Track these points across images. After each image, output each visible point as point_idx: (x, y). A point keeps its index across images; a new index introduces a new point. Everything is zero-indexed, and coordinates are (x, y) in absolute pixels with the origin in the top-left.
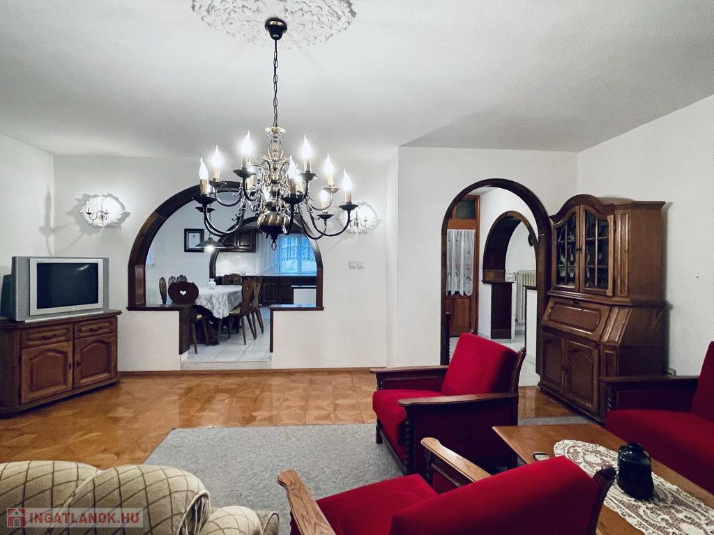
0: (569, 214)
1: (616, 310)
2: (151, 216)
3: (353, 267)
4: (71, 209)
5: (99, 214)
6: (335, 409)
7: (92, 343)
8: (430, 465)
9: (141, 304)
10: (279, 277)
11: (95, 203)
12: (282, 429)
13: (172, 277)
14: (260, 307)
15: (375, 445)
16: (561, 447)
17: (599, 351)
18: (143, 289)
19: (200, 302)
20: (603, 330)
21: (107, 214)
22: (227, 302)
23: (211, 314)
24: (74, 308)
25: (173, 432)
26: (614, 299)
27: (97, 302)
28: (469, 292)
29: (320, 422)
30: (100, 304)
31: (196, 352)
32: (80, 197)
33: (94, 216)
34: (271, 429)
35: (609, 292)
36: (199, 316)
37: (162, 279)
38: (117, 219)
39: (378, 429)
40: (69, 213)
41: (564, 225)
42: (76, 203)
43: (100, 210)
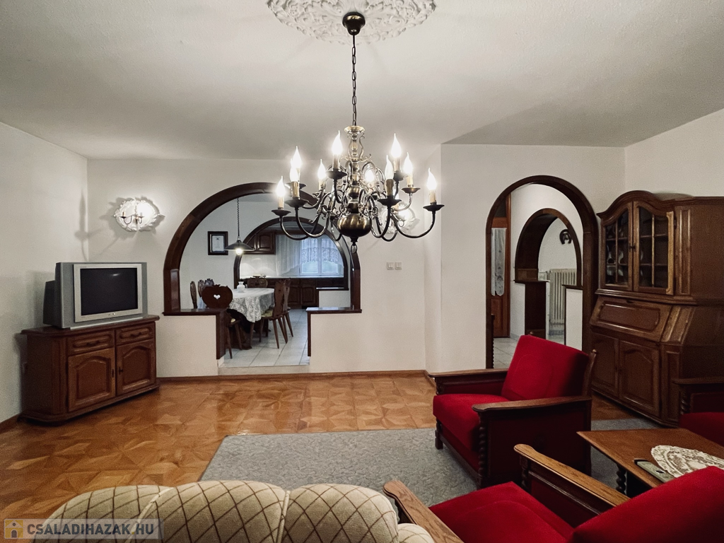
0: (620, 211)
1: (678, 309)
2: (186, 219)
3: (391, 268)
4: (104, 212)
5: (133, 218)
6: (385, 415)
7: (133, 349)
8: (526, 473)
9: (177, 310)
10: (301, 280)
11: (128, 207)
12: (336, 434)
13: (201, 281)
14: (288, 310)
15: (435, 450)
16: (659, 453)
17: (660, 351)
18: (177, 293)
19: (234, 306)
20: (664, 330)
21: (141, 217)
22: (259, 306)
23: (244, 318)
24: (115, 314)
25: (226, 439)
26: (675, 298)
27: (136, 307)
28: (501, 292)
29: (372, 428)
30: (139, 310)
31: (231, 357)
32: (114, 201)
33: (128, 220)
34: (326, 436)
35: (669, 291)
36: (233, 320)
37: (193, 283)
38: (152, 223)
39: (438, 434)
40: (103, 218)
41: (615, 223)
42: (110, 207)
43: (134, 213)
